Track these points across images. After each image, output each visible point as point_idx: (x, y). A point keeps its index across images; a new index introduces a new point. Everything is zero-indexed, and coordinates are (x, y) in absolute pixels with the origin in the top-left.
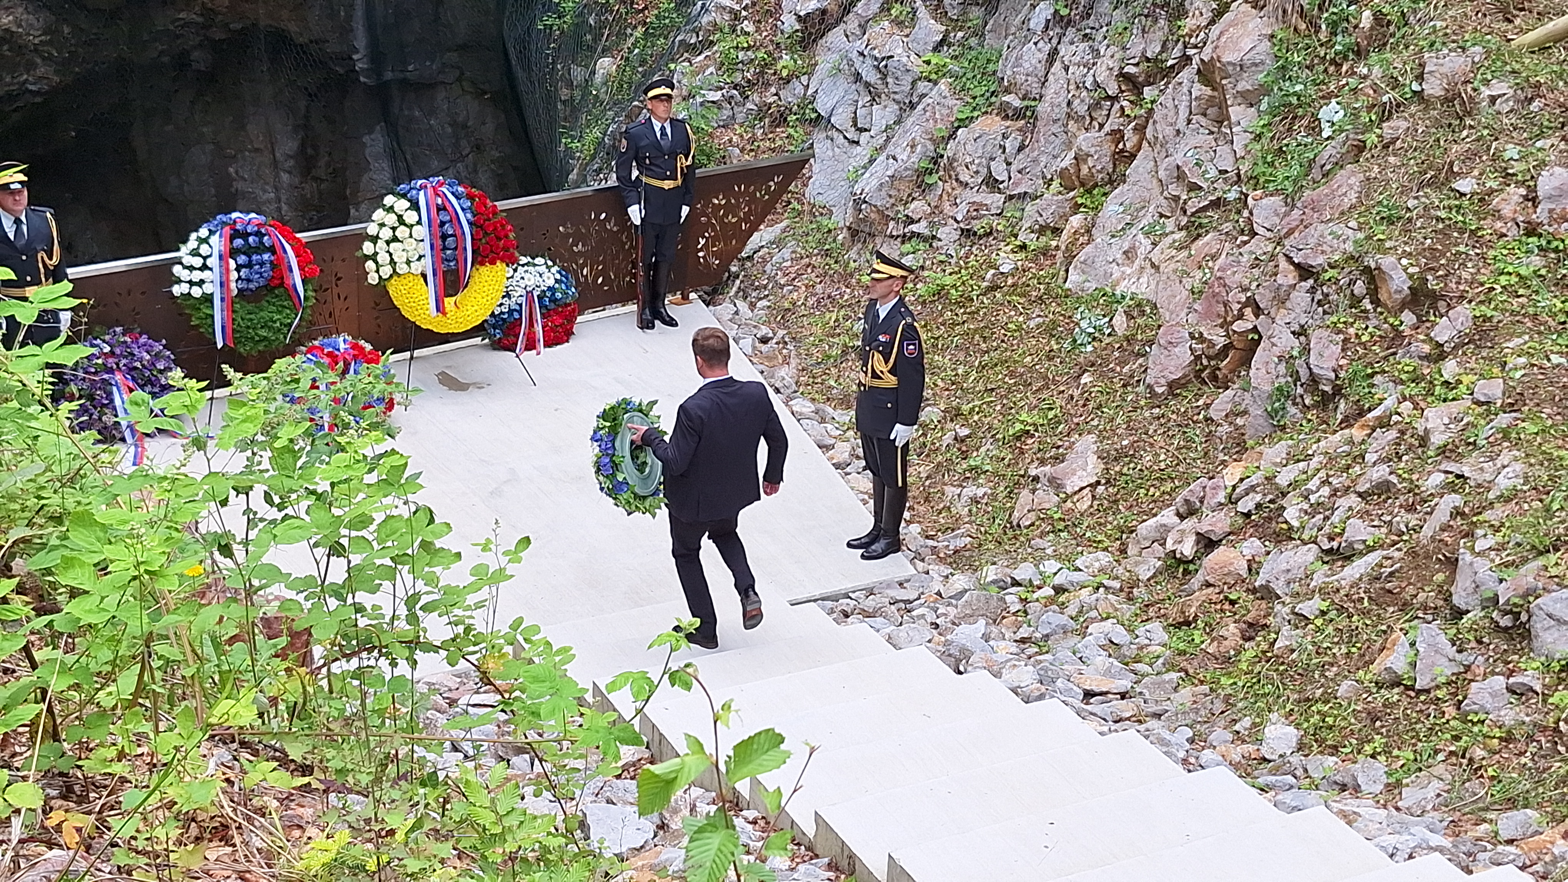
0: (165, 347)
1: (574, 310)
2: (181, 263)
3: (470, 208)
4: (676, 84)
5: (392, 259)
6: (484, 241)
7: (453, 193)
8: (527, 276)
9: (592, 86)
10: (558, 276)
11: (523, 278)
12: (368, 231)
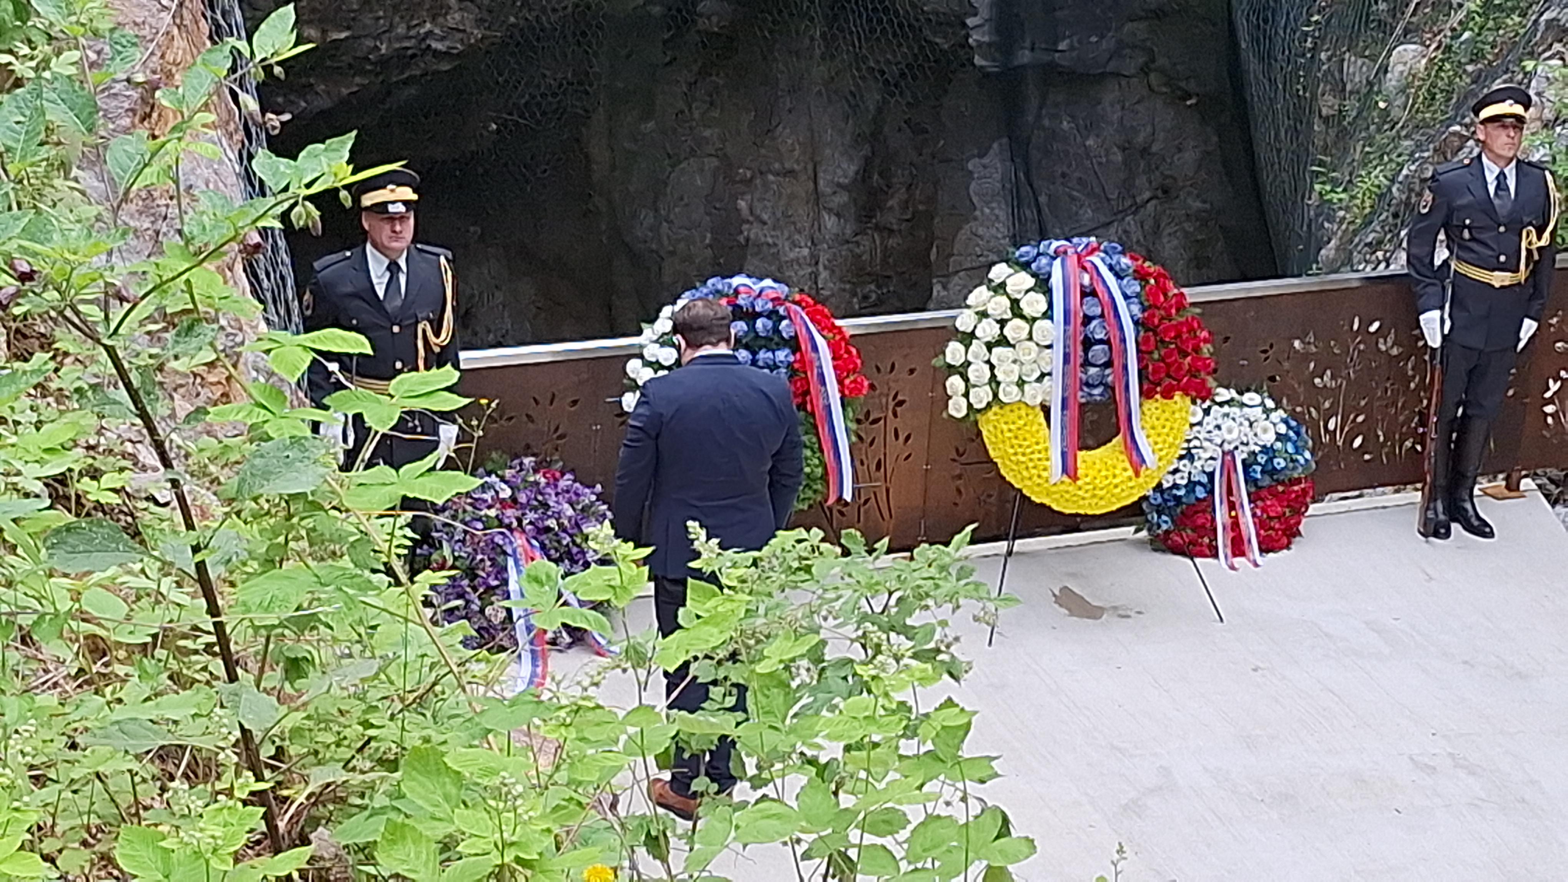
0: (599, 497)
1: (1304, 492)
2: (641, 356)
3: (1138, 296)
4: (1534, 98)
5: (993, 376)
6: (1156, 356)
7: (1111, 268)
8: (1227, 424)
9: (1379, 92)
10: (1282, 428)
11: (1218, 427)
12: (958, 324)
